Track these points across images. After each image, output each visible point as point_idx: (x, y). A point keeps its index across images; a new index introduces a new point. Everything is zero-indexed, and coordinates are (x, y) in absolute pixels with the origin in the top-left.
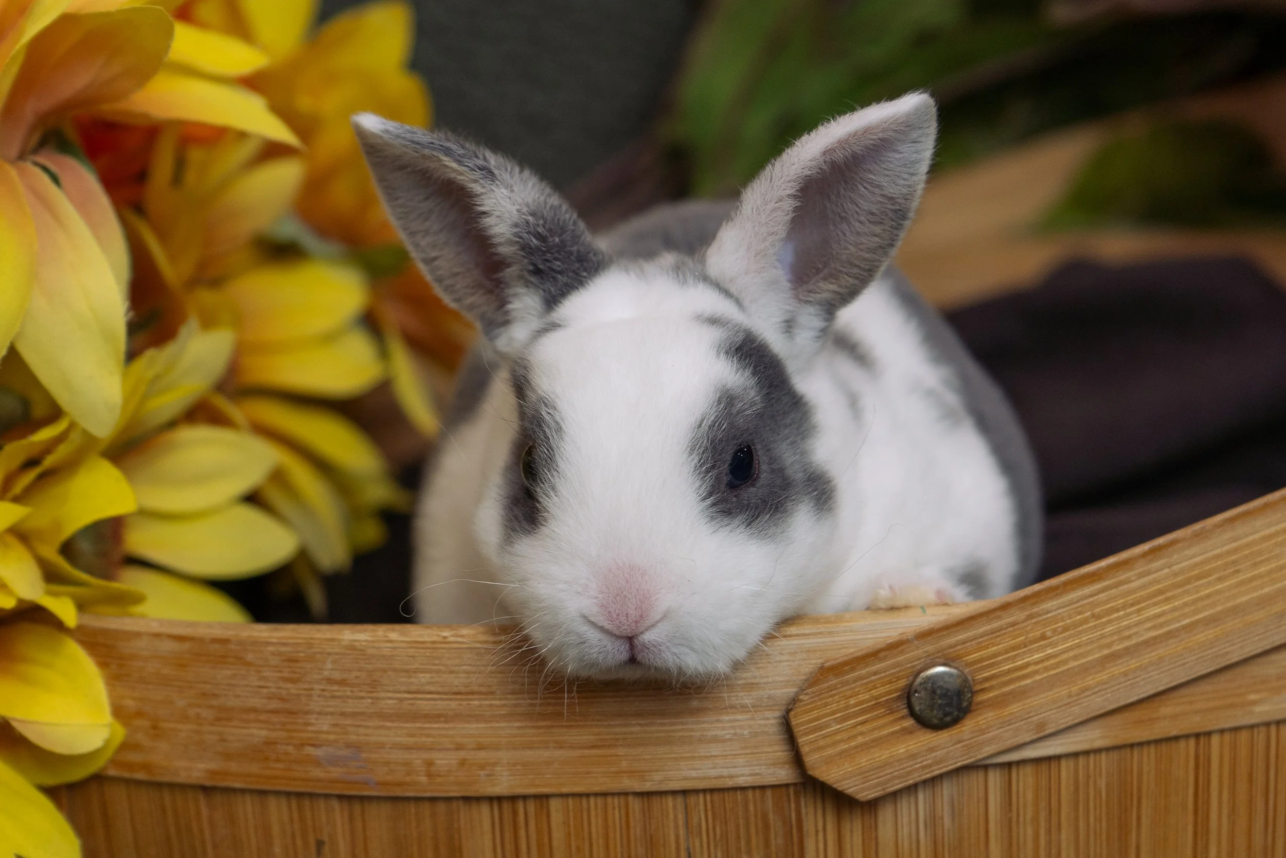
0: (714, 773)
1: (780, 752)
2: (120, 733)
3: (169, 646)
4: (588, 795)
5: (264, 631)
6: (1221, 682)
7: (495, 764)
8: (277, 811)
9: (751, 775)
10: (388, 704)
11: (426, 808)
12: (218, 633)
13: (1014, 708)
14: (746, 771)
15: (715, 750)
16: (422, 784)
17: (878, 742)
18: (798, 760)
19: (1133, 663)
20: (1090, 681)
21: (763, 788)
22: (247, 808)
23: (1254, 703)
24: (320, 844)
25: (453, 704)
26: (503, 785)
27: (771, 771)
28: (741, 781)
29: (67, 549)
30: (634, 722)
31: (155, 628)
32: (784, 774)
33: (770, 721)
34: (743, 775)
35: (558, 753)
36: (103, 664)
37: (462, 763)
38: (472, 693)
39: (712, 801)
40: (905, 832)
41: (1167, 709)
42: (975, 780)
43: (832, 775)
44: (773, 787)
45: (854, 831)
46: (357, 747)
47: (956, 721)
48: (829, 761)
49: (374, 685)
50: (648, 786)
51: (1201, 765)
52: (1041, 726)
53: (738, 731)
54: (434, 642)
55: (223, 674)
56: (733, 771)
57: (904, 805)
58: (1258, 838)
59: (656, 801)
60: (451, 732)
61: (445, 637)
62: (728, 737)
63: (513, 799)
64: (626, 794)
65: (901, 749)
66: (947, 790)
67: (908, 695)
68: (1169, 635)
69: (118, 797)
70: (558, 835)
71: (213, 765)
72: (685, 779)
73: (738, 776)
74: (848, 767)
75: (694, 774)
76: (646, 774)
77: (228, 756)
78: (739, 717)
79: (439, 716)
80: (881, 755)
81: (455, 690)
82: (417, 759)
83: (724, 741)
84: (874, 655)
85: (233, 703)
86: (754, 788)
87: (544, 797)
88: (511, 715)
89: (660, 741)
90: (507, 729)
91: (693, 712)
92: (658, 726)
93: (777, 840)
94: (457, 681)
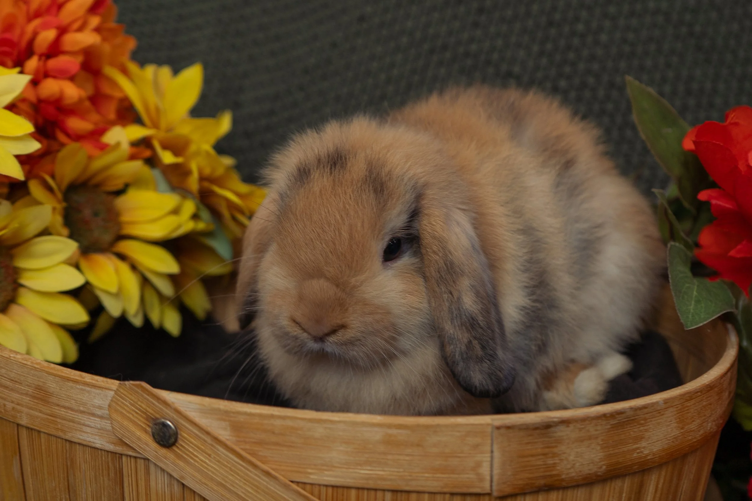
0: (88, 439)
1: (111, 438)
4: (51, 435)
7: (22, 412)
9: (101, 444)
14: (99, 442)
15: (88, 430)
16: (3, 413)
21: (108, 451)
23: (310, 474)
25: (11, 384)
26: (24, 421)
27: (108, 445)
28: (98, 446)
30: (62, 410)
32: (112, 448)
33: (107, 424)
34: (98, 444)
35: (40, 414)
37: (13, 408)
38: (16, 382)
39: (91, 451)
44: (112, 452)
45: (142, 479)
50: (67, 437)
53: (96, 425)
54: (7, 358)
56: (94, 441)
57: (160, 475)
60: (11, 395)
61: (10, 357)
62: (92, 426)
63: (32, 429)
64: (63, 439)
72: (79, 439)
73: (96, 443)
75: (81, 437)
76: (66, 432)
78: (96, 419)
79: (7, 387)
81: (12, 379)
82: (2, 402)
83: (92, 427)
86: (104, 450)
87: (39, 432)
88: (26, 394)
89: (71, 421)
90: (27, 399)
91: (82, 412)
92: (70, 414)
93: (112, 475)
94: (12, 375)
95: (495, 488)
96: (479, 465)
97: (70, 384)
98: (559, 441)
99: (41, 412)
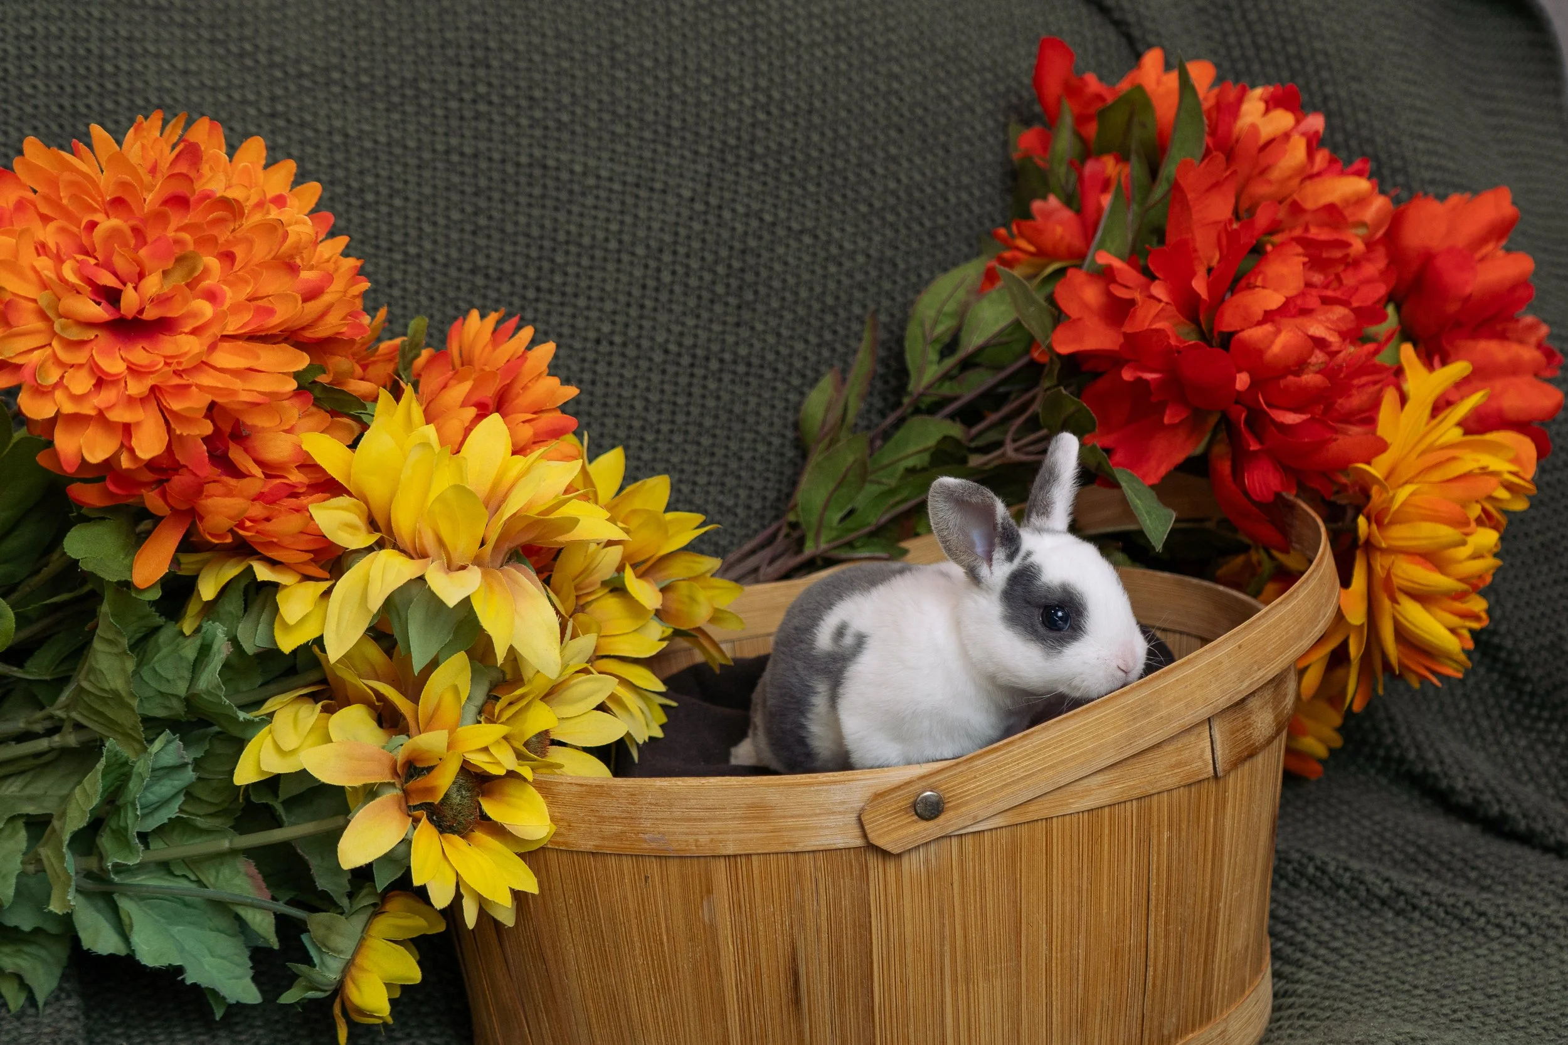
0: (826, 843)
1: (857, 832)
2: (554, 828)
3: (575, 789)
4: (770, 854)
5: (620, 781)
6: (1057, 794)
7: (727, 841)
8: (627, 863)
9: (844, 843)
10: (677, 814)
11: (695, 861)
12: (598, 782)
13: (963, 809)
14: (842, 841)
15: (827, 832)
16: (693, 850)
17: (901, 827)
18: (865, 835)
19: (1017, 787)
20: (997, 796)
21: (849, 849)
22: (612, 862)
24: (646, 878)
25: (707, 814)
26: (731, 850)
27: (853, 841)
28: (839, 846)
29: (526, 744)
30: (790, 820)
31: (569, 780)
32: (859, 842)
33: (852, 818)
34: (840, 843)
35: (755, 835)
36: (545, 797)
37: (712, 840)
38: (716, 809)
39: (826, 855)
40: (914, 867)
41: (1032, 807)
42: (946, 842)
43: (881, 843)
44: (854, 848)
45: (891, 866)
46: (664, 834)
47: (937, 816)
48: (879, 836)
49: (671, 806)
50: (797, 849)
51: (1048, 833)
52: (975, 817)
53: (838, 823)
54: (698, 786)
55: (601, 801)
56: (835, 842)
57: (914, 855)
58: (1075, 864)
59: (801, 856)
60: (706, 827)
61: (703, 783)
62: (833, 826)
63: (735, 856)
64: (787, 853)
65: (912, 829)
66: (933, 848)
67: (914, 805)
68: (1033, 774)
69: (552, 857)
70: (756, 872)
71: (597, 843)
72: (814, 845)
73: (838, 844)
74: (887, 839)
75: (817, 843)
76: (797, 843)
77: (603, 838)
78: (838, 817)
79: (701, 819)
80: (903, 832)
82: (691, 838)
83: (831, 828)
84: (899, 788)
85: (606, 814)
86: (845, 849)
87: (749, 856)
88: (734, 818)
89: (802, 829)
90: (732, 824)
91: (816, 815)
92: (801, 822)
93: (856, 872)
94: (709, 803)
95: (1219, 768)
96: (1203, 751)
97: (802, 789)
98: (1251, 712)
99: (756, 831)
